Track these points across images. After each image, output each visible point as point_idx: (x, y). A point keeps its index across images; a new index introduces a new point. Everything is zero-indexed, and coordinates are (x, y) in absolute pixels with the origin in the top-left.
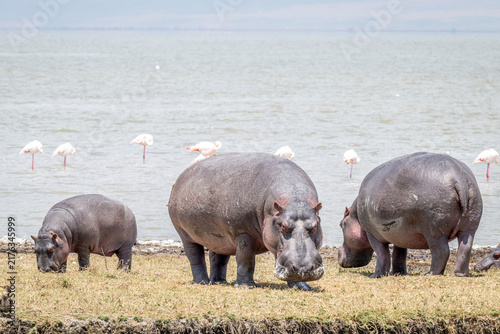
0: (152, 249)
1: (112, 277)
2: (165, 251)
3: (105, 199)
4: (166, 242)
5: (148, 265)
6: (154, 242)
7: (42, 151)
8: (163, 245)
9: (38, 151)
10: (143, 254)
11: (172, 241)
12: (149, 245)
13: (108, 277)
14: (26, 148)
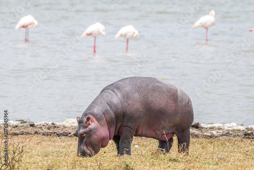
0: (215, 133)
1: (175, 160)
2: (227, 134)
3: (158, 82)
4: (229, 125)
5: (210, 148)
6: (217, 125)
7: (104, 33)
8: (226, 128)
9: (100, 33)
10: (206, 137)
11: (235, 124)
12: (212, 128)
13: (170, 160)
14: (89, 30)
